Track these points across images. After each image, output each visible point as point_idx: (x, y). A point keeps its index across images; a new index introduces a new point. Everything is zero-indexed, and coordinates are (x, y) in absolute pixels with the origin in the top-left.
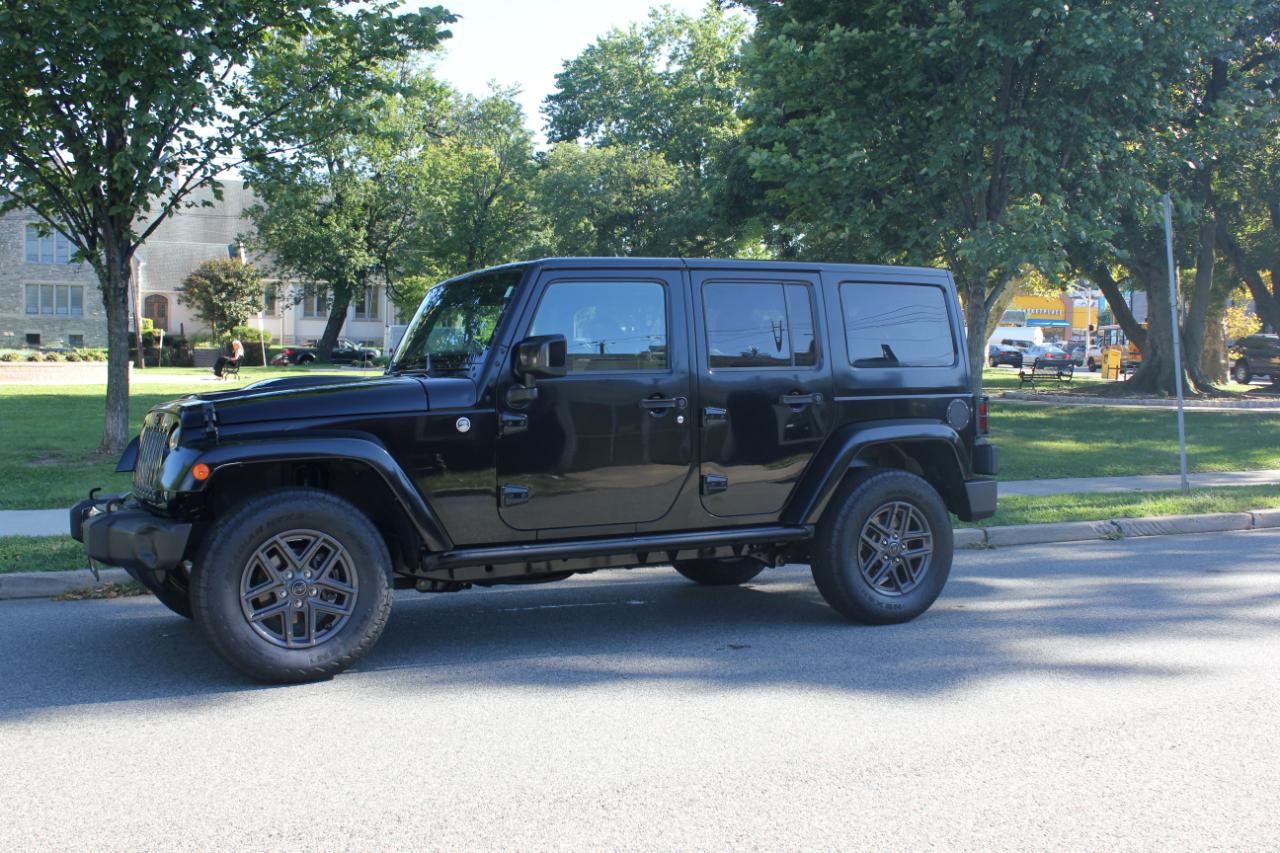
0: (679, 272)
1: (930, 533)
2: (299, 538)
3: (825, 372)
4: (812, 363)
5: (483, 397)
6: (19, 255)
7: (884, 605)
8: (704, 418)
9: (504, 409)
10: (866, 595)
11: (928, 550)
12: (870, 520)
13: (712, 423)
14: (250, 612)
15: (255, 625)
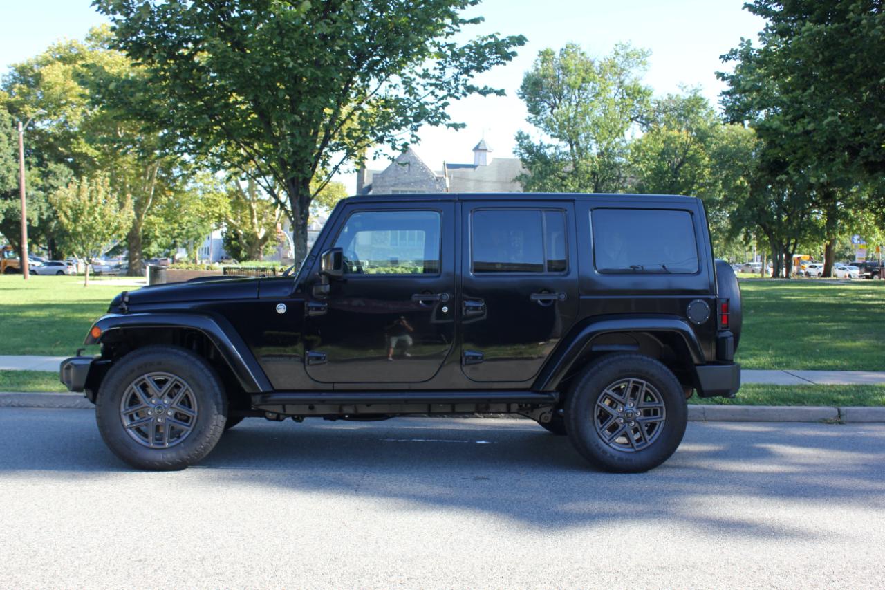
0: (452, 204)
1: (663, 405)
2: (162, 378)
3: (573, 276)
4: (563, 270)
5: (296, 290)
7: (616, 458)
8: (464, 309)
9: (312, 298)
10: (600, 448)
11: (661, 417)
12: (606, 391)
13: (470, 313)
14: (127, 422)
15: (130, 431)
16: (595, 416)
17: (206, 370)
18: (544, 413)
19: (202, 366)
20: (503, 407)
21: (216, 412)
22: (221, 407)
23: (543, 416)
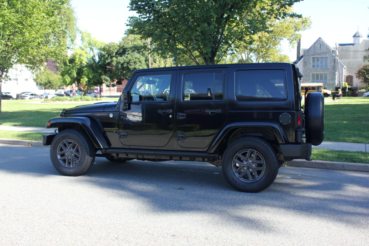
0: (176, 71)
1: (264, 162)
2: (71, 141)
4: (221, 99)
5: (117, 108)
6: (310, 66)
8: (178, 116)
9: (121, 112)
11: (264, 168)
12: (237, 154)
13: (180, 118)
14: (59, 157)
15: (60, 161)
16: (233, 165)
17: (84, 139)
18: (219, 162)
19: (83, 137)
20: (201, 159)
21: (87, 155)
22: (89, 153)
23: (218, 164)
